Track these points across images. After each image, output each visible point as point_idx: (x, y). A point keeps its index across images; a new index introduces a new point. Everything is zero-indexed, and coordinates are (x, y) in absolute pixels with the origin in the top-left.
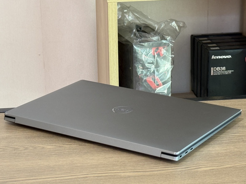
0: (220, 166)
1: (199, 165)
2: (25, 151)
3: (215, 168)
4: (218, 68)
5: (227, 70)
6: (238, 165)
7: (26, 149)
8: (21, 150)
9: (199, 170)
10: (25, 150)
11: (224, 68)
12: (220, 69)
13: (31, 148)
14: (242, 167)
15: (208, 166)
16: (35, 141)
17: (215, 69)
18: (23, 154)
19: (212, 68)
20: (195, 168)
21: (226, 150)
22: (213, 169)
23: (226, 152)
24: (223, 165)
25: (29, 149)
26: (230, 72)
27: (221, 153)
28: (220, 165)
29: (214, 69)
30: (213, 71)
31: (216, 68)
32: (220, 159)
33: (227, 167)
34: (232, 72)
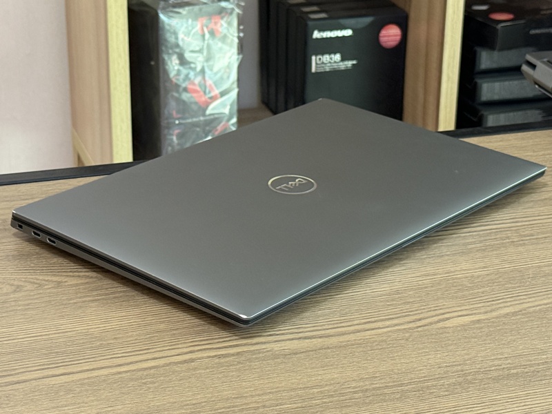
0: (491, 311)
1: (441, 311)
3: (482, 317)
4: (326, 58)
5: (343, 59)
6: (531, 307)
7: (18, 288)
9: (448, 324)
11: (338, 57)
12: (331, 59)
13: (29, 287)
14: (540, 310)
15: (464, 313)
17: (320, 59)
19: (314, 58)
20: (436, 319)
21: (485, 267)
22: (478, 321)
23: (488, 272)
24: (498, 309)
25: (25, 289)
26: (349, 63)
27: (478, 277)
28: (489, 309)
29: (318, 59)
30: (316, 64)
31: (321, 57)
32: (483, 293)
33: (507, 314)
34: (353, 65)
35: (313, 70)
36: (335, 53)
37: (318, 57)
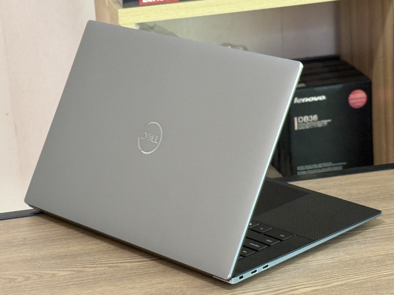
0: (326, 284)
1: (295, 285)
2: (27, 282)
3: (319, 287)
4: (306, 118)
5: (320, 119)
6: (353, 281)
7: (28, 278)
8: (20, 282)
9: (296, 292)
10: (26, 280)
11: (315, 117)
12: (310, 119)
13: (35, 277)
14: (359, 283)
15: (309, 285)
16: (39, 265)
17: (301, 120)
18: (24, 287)
19: (296, 119)
20: (289, 289)
21: (333, 258)
22: (316, 290)
23: (333, 261)
24: (332, 283)
25: (32, 278)
26: (325, 122)
27: (326, 264)
28: (326, 283)
29: (299, 120)
30: (298, 123)
31: (302, 118)
32: (326, 273)
33: (336, 286)
34: (329, 123)
35: (296, 128)
36: (313, 115)
37: (299, 118)
